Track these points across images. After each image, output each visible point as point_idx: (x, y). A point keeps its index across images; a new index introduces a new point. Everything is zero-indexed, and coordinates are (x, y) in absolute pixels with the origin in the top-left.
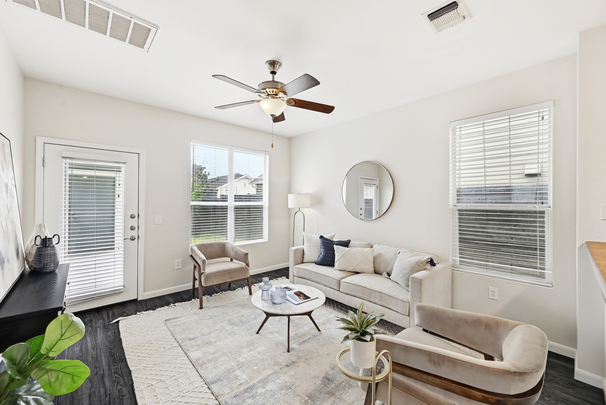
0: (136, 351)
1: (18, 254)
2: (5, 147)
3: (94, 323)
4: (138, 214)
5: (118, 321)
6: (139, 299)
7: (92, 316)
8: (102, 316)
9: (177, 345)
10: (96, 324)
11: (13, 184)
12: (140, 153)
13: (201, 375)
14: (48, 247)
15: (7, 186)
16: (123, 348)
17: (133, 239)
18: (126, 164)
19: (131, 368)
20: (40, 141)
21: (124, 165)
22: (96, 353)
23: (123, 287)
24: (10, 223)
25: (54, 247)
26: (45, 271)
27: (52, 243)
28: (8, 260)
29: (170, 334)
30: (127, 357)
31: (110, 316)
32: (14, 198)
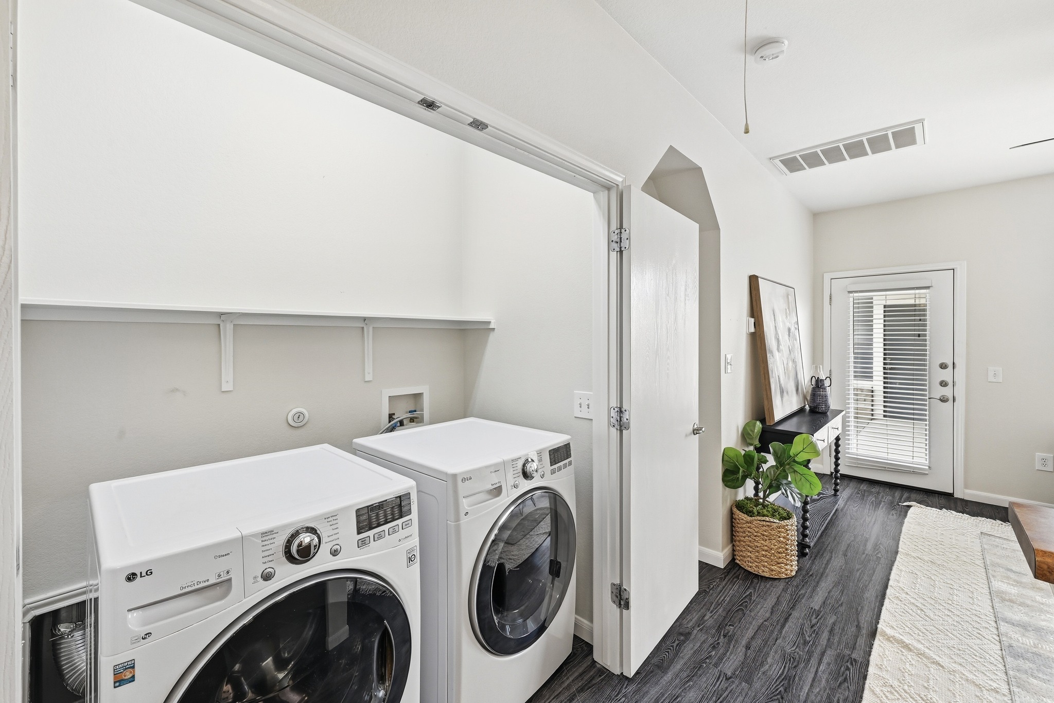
0: (917, 540)
1: (797, 390)
2: (789, 296)
3: (880, 497)
4: (954, 363)
5: (909, 507)
6: (956, 496)
7: (882, 489)
8: (894, 494)
9: (982, 565)
10: (882, 497)
11: (796, 328)
12: (956, 268)
13: (994, 606)
14: (820, 388)
15: (789, 330)
16: (901, 530)
17: (944, 400)
18: (931, 288)
19: (900, 549)
20: (827, 277)
21: (928, 290)
22: (869, 521)
23: (927, 468)
24: (791, 363)
25: (825, 389)
26: (817, 410)
27: (824, 384)
28: (787, 393)
29: (979, 549)
30: (901, 539)
31: (904, 497)
32: (796, 340)
